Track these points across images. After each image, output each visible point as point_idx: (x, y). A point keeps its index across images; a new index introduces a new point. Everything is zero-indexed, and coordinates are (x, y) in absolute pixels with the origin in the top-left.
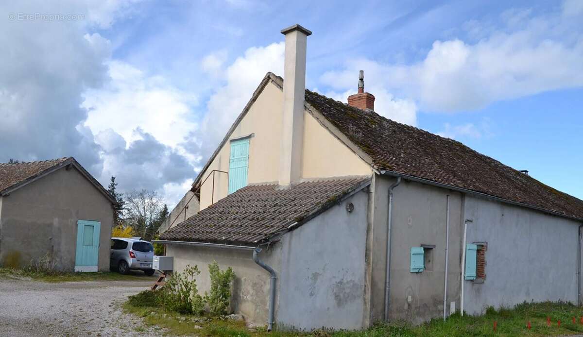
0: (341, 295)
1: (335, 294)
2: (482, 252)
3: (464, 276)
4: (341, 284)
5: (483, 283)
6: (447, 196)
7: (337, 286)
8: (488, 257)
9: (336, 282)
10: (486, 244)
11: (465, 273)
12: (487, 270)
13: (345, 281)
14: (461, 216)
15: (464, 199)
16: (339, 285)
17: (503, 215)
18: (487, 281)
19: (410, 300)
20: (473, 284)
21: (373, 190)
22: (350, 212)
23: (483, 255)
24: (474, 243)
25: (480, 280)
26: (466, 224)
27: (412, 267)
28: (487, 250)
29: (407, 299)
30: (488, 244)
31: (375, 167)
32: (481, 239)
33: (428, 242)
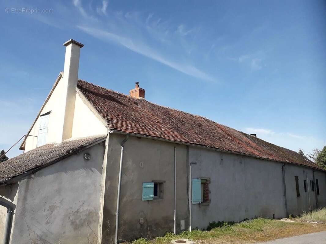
0: (78, 221)
1: (72, 221)
2: (206, 184)
3: (192, 202)
4: (78, 213)
5: (209, 205)
6: (175, 147)
7: (74, 214)
8: (211, 187)
9: (73, 212)
10: (209, 179)
11: (192, 199)
12: (211, 196)
13: (81, 210)
14: (187, 161)
15: (189, 150)
16: (76, 214)
17: (222, 160)
18: (211, 204)
19: (142, 221)
20: (200, 207)
21: (107, 144)
22: (88, 160)
23: (207, 186)
24: (198, 178)
25: (205, 204)
26: (191, 166)
27: (143, 197)
28: (210, 183)
29: (140, 220)
30: (211, 178)
31: (109, 128)
32: (205, 175)
33: (158, 179)
